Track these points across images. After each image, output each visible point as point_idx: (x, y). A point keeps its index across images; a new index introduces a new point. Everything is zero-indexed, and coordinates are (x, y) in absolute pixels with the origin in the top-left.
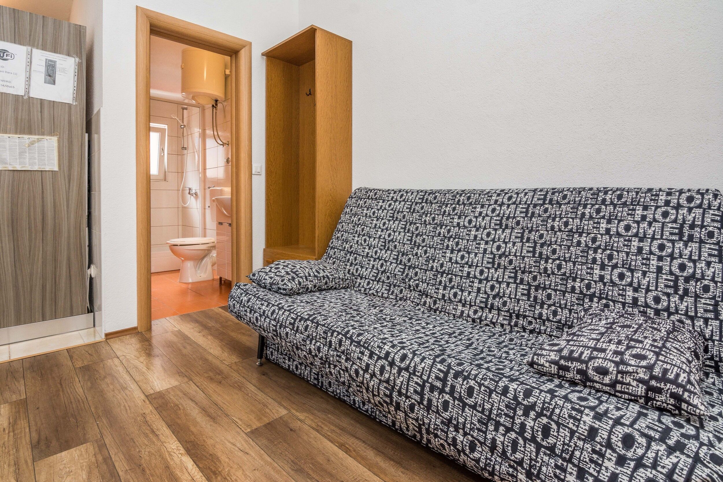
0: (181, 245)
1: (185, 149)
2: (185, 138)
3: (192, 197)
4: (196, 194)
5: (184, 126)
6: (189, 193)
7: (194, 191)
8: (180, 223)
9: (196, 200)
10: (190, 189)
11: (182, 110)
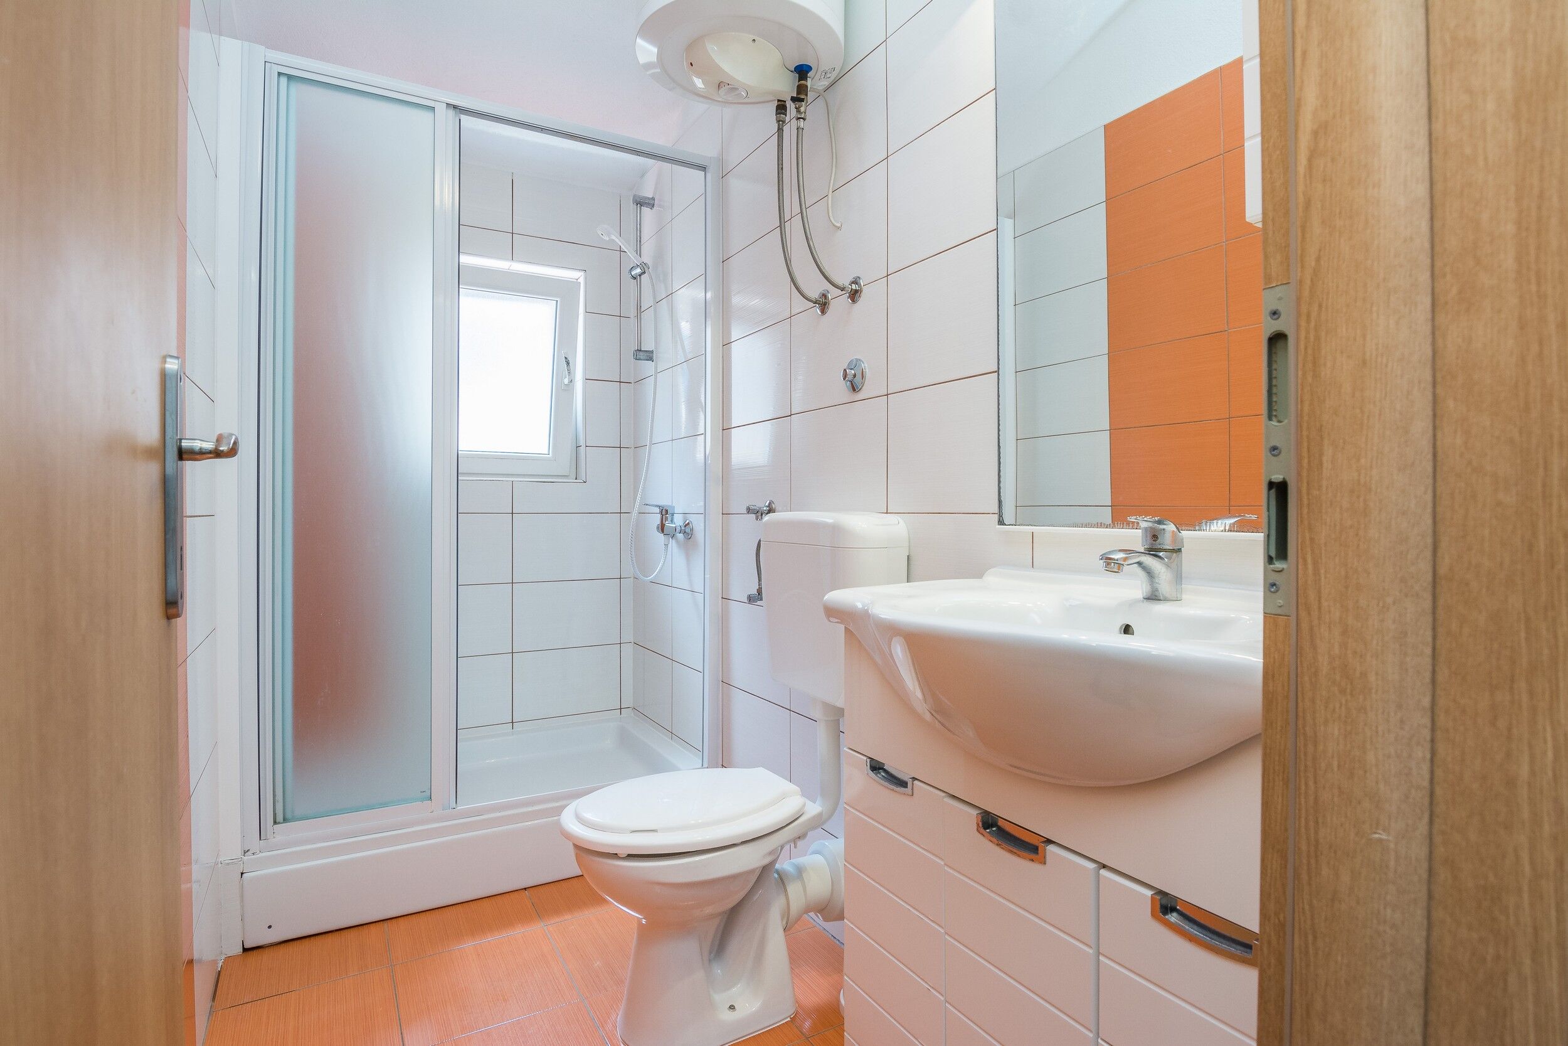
0: (631, 857)
1: (649, 356)
2: (647, 316)
3: (672, 543)
4: (687, 531)
5: (644, 268)
6: (662, 528)
7: (678, 521)
8: (628, 636)
9: (688, 557)
10: (665, 512)
11: (633, 206)
